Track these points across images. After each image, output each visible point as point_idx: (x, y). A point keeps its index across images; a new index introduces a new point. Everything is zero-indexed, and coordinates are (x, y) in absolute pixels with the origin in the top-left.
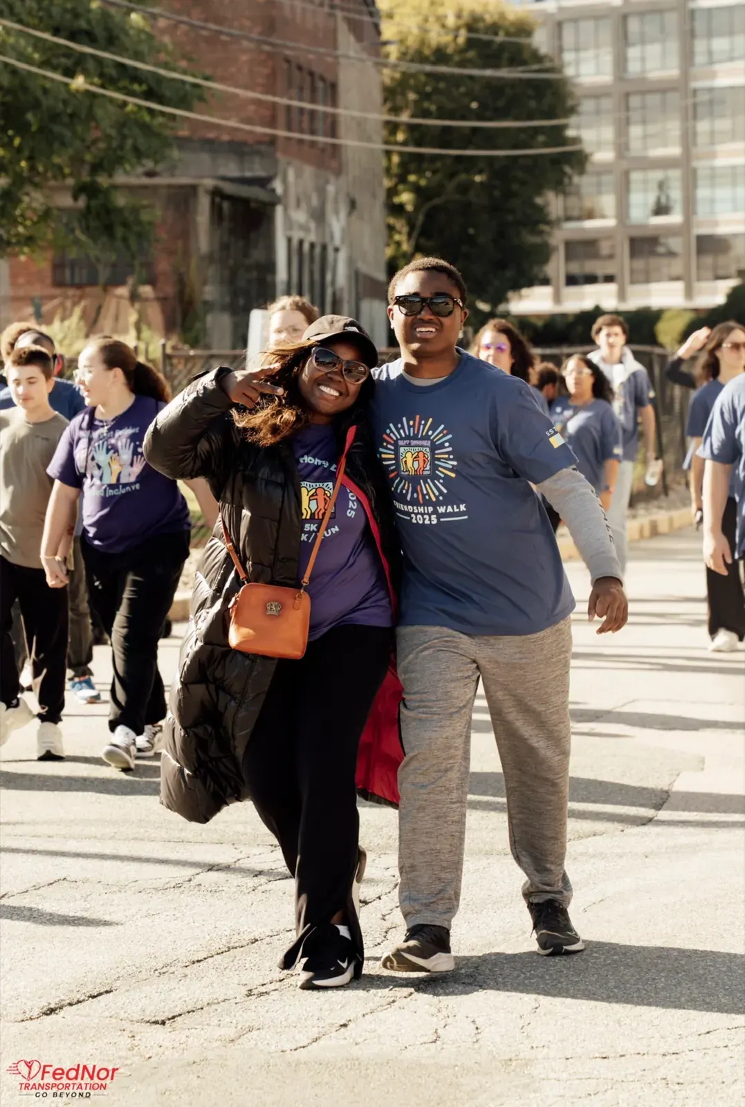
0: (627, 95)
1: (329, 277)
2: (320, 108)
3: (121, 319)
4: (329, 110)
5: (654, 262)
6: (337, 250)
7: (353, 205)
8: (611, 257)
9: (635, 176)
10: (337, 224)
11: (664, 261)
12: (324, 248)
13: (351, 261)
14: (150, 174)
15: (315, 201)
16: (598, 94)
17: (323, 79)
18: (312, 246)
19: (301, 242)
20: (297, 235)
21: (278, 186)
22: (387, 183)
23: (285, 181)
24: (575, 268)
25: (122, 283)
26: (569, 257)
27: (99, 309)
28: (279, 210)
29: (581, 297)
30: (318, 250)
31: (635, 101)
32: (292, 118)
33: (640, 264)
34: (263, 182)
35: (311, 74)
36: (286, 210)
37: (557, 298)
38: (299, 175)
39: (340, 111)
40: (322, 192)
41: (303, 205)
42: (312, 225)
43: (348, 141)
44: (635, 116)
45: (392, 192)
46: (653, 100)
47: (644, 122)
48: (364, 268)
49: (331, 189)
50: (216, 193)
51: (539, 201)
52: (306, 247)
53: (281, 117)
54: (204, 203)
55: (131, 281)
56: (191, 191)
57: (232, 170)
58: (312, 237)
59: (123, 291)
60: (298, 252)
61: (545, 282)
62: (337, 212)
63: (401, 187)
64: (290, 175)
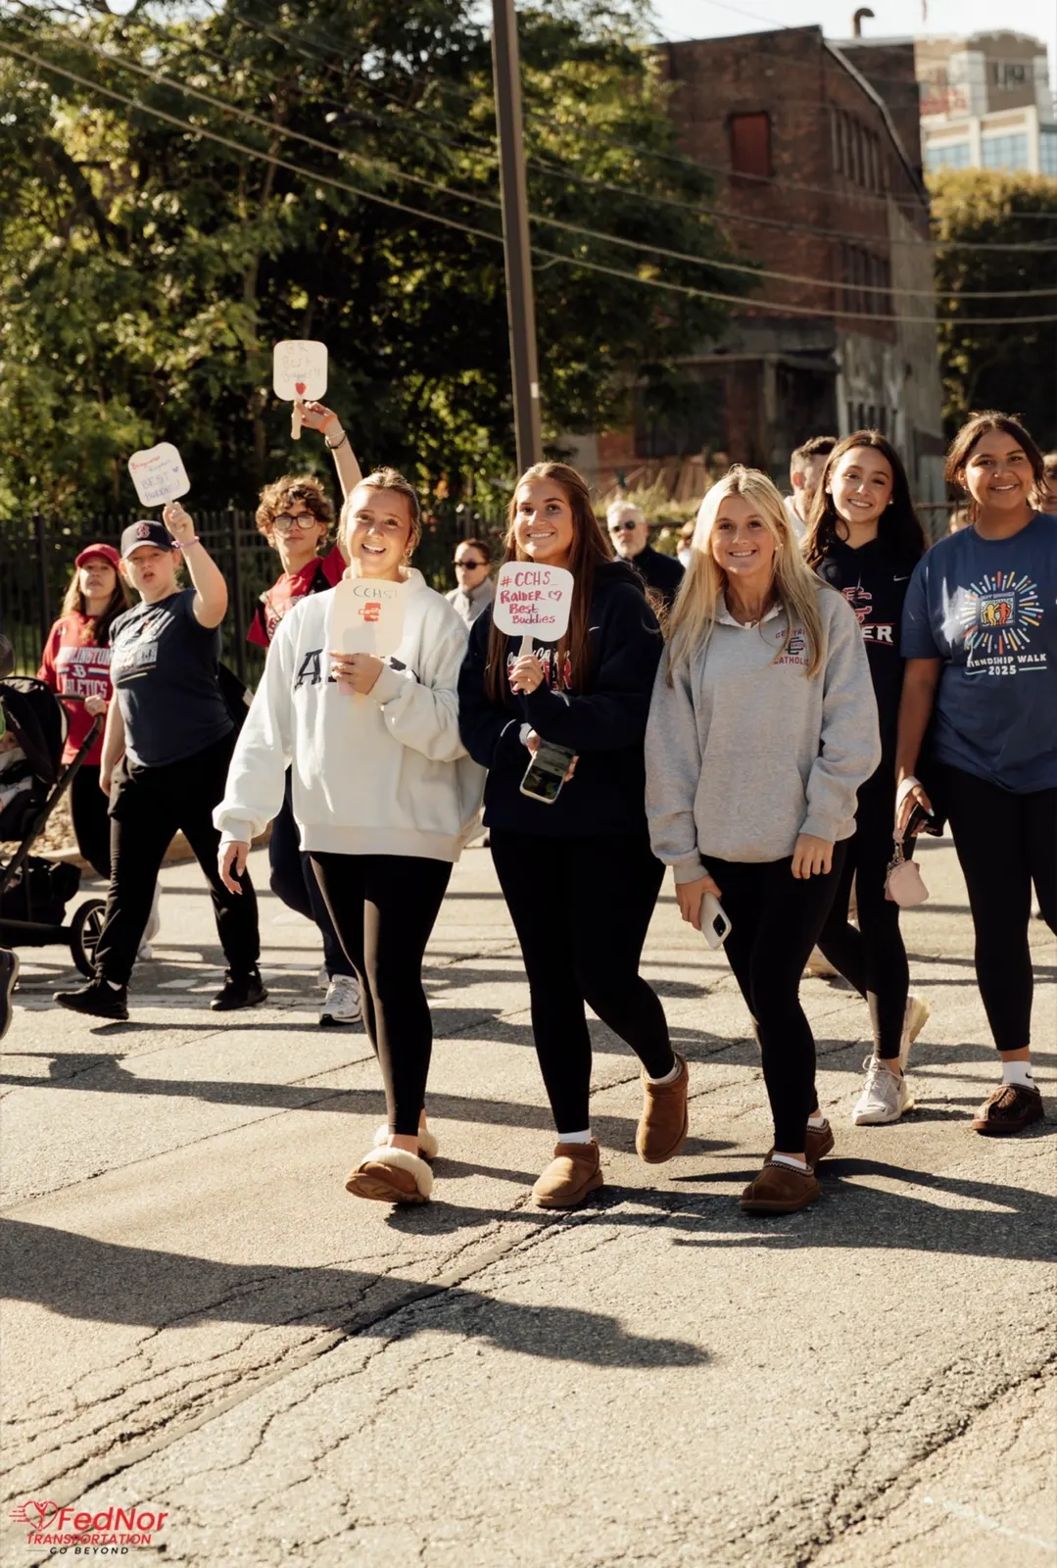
2: (874, 290)
3: (698, 485)
4: (884, 290)
6: (895, 412)
7: (908, 371)
10: (894, 389)
12: (883, 410)
13: (908, 422)
14: (721, 352)
15: (873, 369)
17: (876, 257)
18: (872, 409)
19: (861, 407)
20: (857, 400)
21: (838, 358)
22: (941, 349)
23: (844, 353)
25: (697, 452)
27: (677, 477)
28: (840, 380)
30: (877, 415)
32: (849, 301)
34: (825, 354)
35: (865, 252)
36: (846, 378)
38: (856, 346)
39: (895, 291)
40: (878, 360)
41: (863, 373)
42: (871, 391)
43: (904, 318)
45: (948, 356)
48: (922, 428)
49: (887, 357)
50: (781, 367)
52: (866, 410)
53: (839, 301)
54: (770, 375)
55: (707, 449)
56: (758, 365)
57: (796, 345)
58: (871, 401)
59: (699, 459)
60: (859, 413)
62: (893, 378)
63: (956, 351)
64: (849, 346)
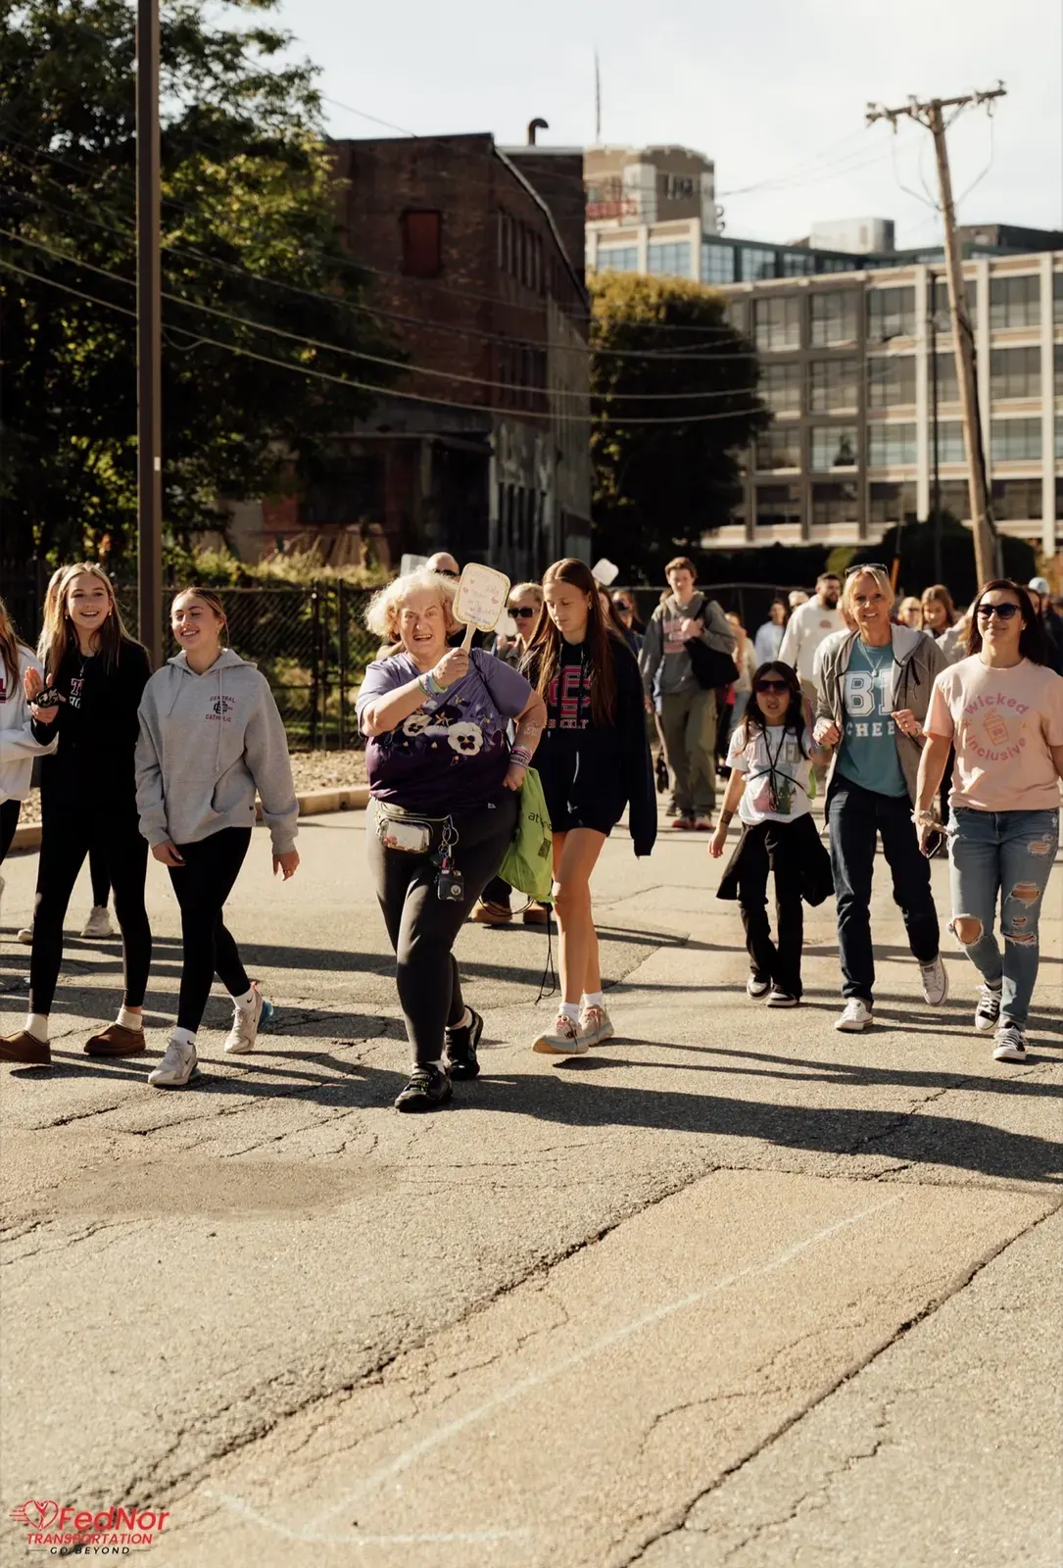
0: (811, 363)
1: (536, 517)
3: (353, 552)
5: (833, 505)
6: (543, 494)
7: (559, 457)
8: (797, 501)
9: (818, 432)
10: (544, 474)
11: (843, 504)
12: (532, 492)
13: (556, 503)
14: (382, 429)
15: (524, 452)
16: (785, 360)
17: (533, 352)
18: (521, 490)
19: (511, 488)
20: (507, 481)
21: (492, 441)
22: (594, 439)
23: (498, 436)
24: (766, 509)
25: (354, 521)
26: (761, 500)
27: (333, 542)
28: (493, 461)
29: (770, 534)
30: (527, 494)
31: (818, 368)
33: (821, 507)
34: (480, 437)
35: (523, 345)
36: (498, 460)
37: (750, 535)
38: (510, 431)
40: (531, 447)
41: (514, 458)
42: (521, 473)
44: (818, 379)
45: (601, 444)
46: (834, 367)
47: (826, 385)
48: (569, 510)
49: (539, 442)
50: (437, 446)
51: (728, 453)
52: (516, 491)
54: (427, 454)
55: (362, 520)
56: (415, 444)
57: (452, 426)
58: (521, 483)
59: (355, 528)
60: (507, 495)
61: (739, 521)
62: (544, 463)
63: (609, 440)
64: (504, 431)
